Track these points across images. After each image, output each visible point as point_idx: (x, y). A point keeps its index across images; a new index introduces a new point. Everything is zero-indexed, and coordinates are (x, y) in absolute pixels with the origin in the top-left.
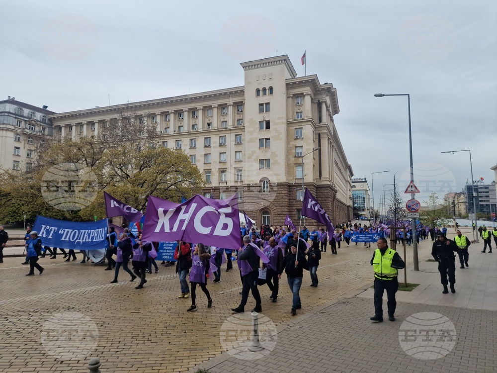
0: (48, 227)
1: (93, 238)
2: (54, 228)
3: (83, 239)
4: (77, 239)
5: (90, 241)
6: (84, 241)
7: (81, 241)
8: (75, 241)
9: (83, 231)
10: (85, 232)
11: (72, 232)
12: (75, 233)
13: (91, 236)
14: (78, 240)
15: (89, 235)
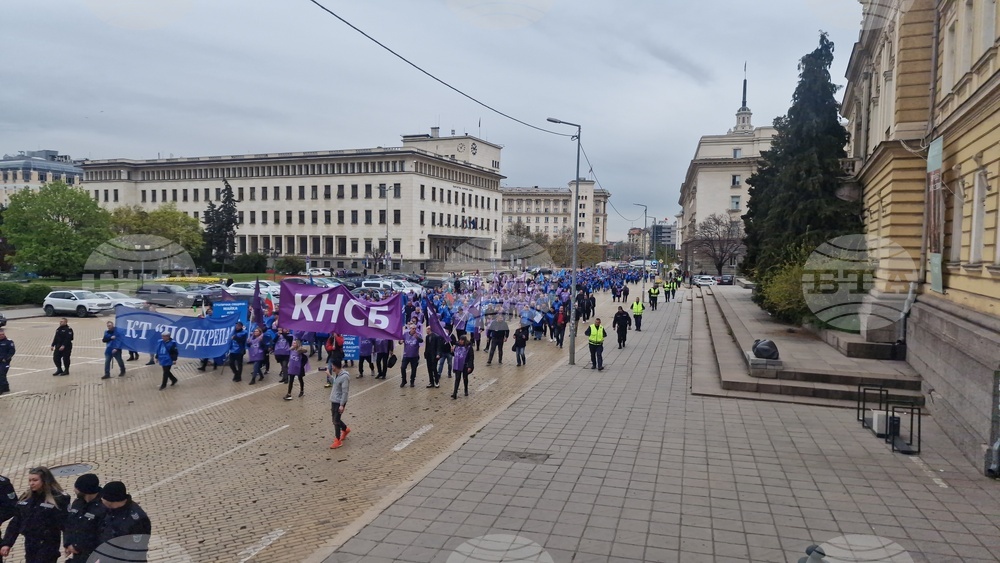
0: (137, 323)
1: (212, 341)
2: (146, 324)
3: (198, 343)
4: (188, 342)
5: (208, 345)
6: (200, 344)
7: (194, 344)
8: (185, 344)
9: (198, 331)
10: (200, 333)
11: (177, 330)
12: (183, 331)
13: (209, 338)
14: (190, 344)
15: (207, 337)
